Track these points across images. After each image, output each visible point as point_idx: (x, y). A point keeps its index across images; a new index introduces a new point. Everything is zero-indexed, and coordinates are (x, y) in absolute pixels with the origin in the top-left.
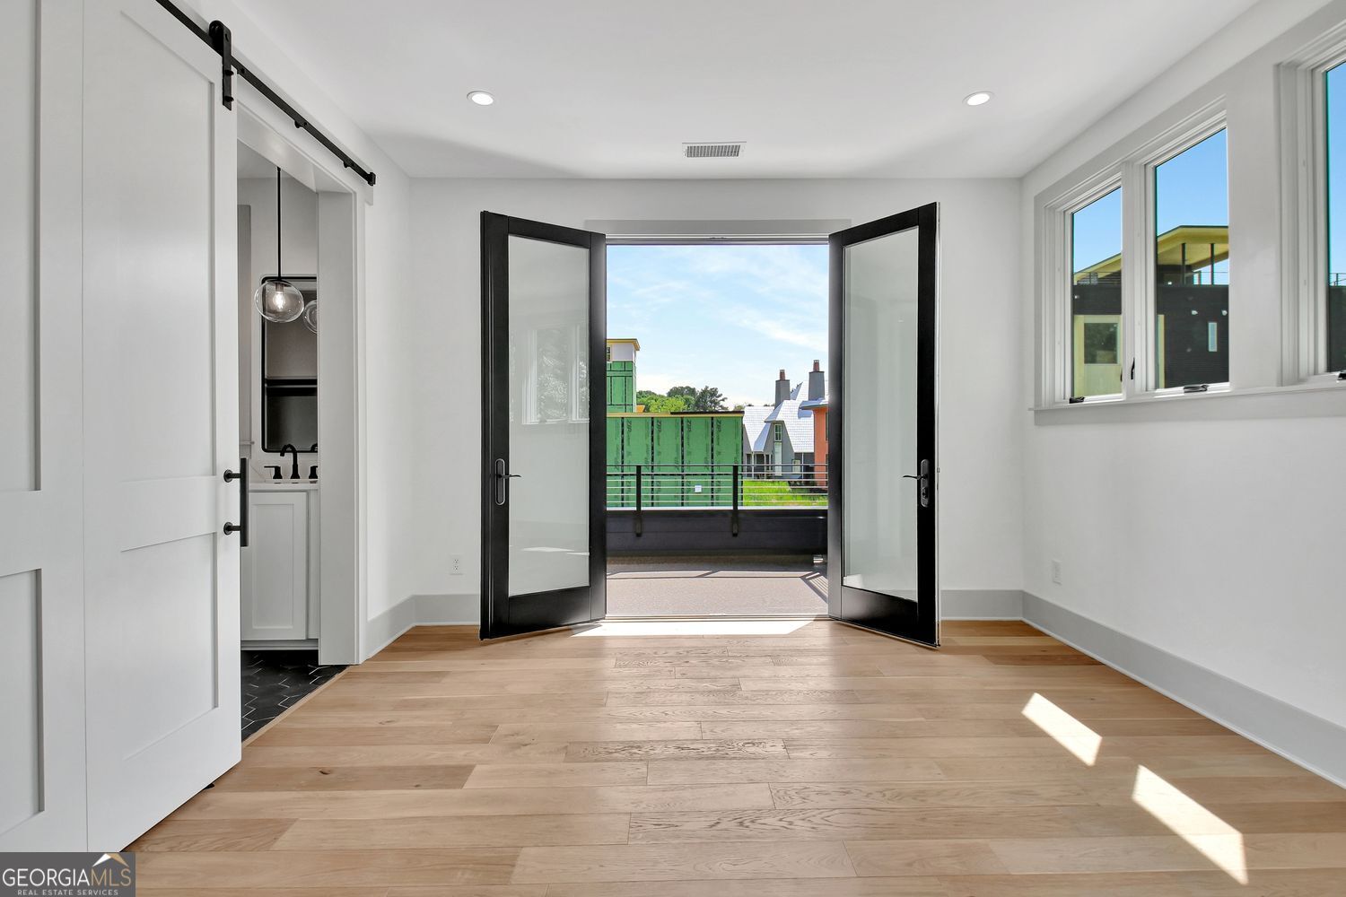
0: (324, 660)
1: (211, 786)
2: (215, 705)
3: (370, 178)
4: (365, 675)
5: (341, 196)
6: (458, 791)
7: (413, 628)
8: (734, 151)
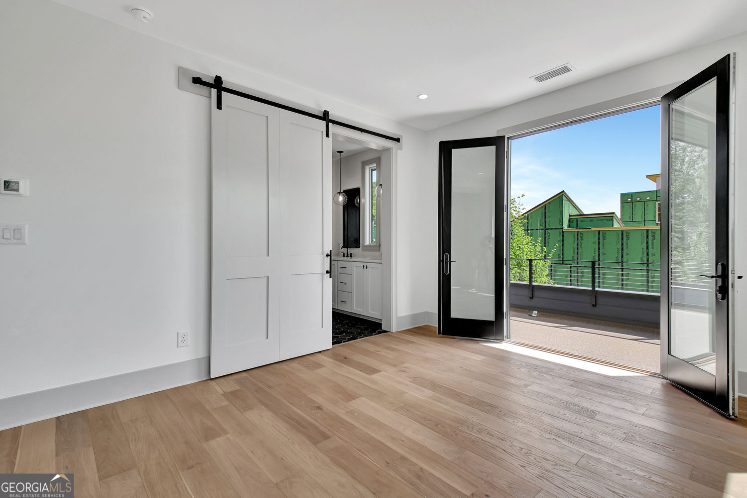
0: (383, 328)
1: (320, 352)
2: (323, 327)
3: (398, 140)
4: (394, 337)
5: (387, 150)
6: (369, 376)
7: (426, 325)
8: (565, 70)
